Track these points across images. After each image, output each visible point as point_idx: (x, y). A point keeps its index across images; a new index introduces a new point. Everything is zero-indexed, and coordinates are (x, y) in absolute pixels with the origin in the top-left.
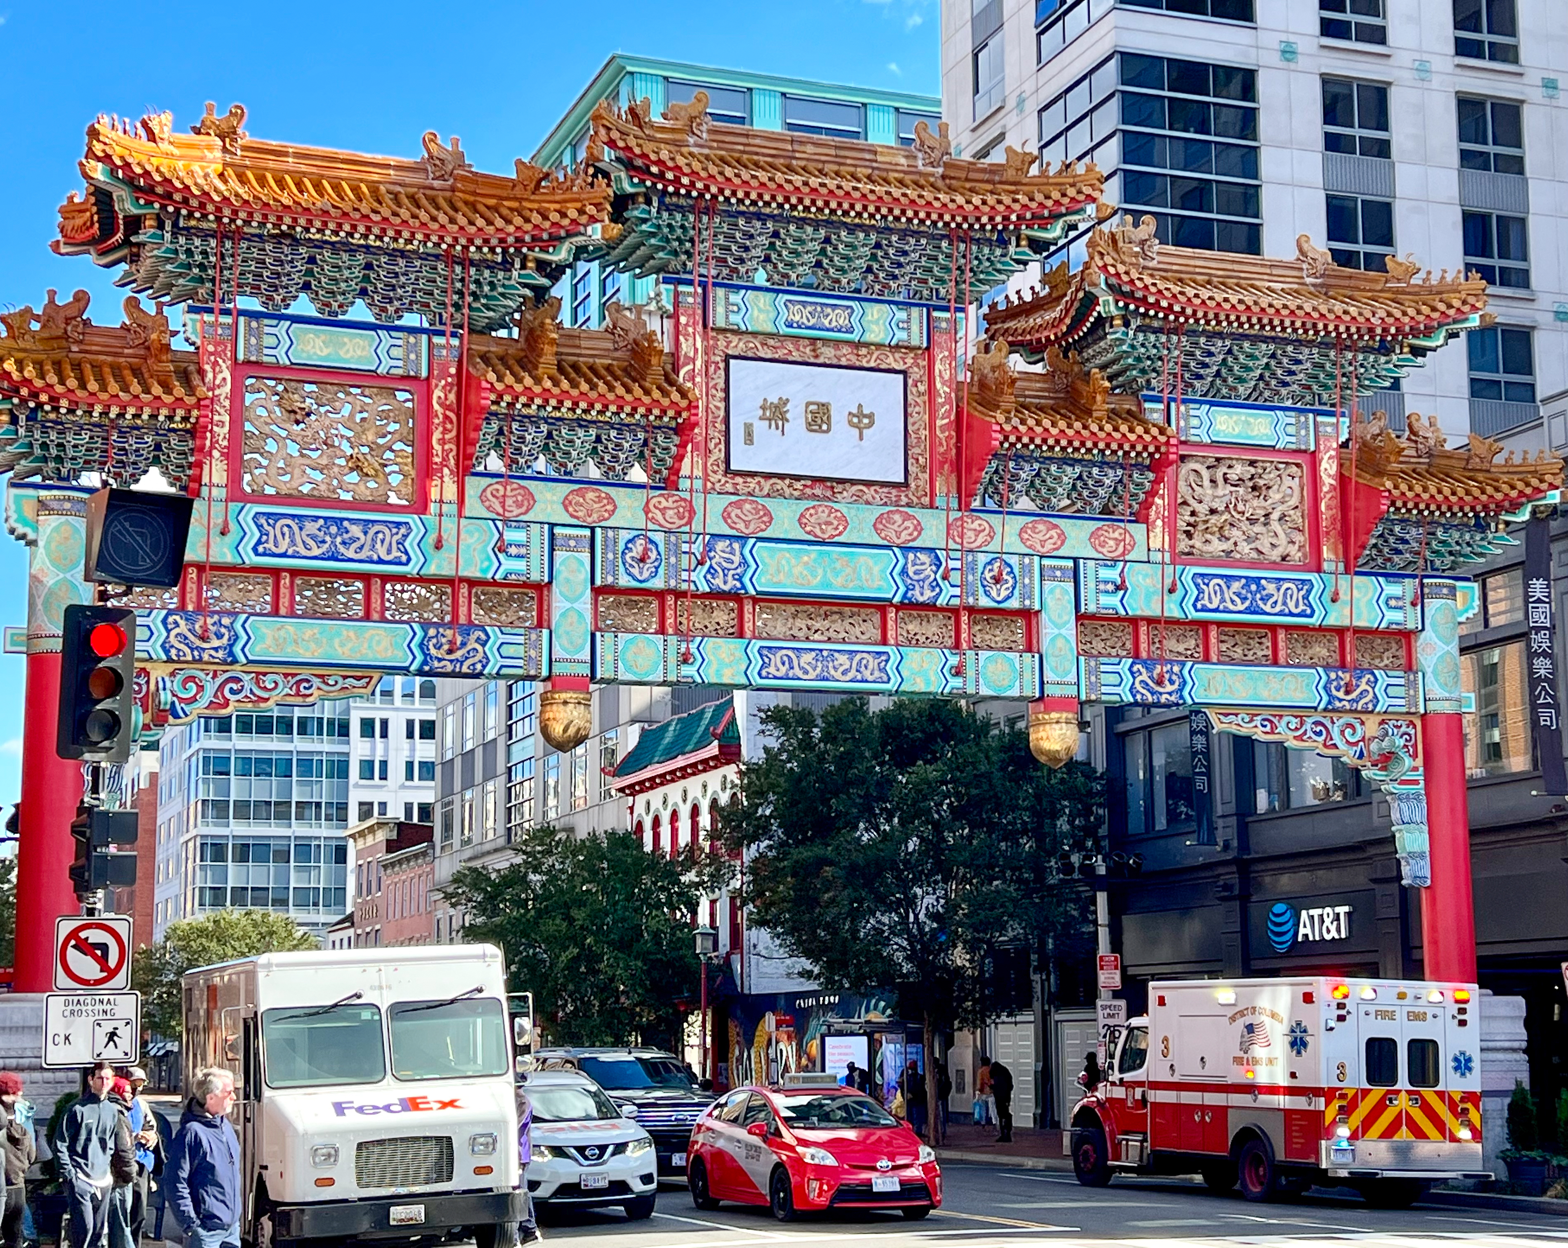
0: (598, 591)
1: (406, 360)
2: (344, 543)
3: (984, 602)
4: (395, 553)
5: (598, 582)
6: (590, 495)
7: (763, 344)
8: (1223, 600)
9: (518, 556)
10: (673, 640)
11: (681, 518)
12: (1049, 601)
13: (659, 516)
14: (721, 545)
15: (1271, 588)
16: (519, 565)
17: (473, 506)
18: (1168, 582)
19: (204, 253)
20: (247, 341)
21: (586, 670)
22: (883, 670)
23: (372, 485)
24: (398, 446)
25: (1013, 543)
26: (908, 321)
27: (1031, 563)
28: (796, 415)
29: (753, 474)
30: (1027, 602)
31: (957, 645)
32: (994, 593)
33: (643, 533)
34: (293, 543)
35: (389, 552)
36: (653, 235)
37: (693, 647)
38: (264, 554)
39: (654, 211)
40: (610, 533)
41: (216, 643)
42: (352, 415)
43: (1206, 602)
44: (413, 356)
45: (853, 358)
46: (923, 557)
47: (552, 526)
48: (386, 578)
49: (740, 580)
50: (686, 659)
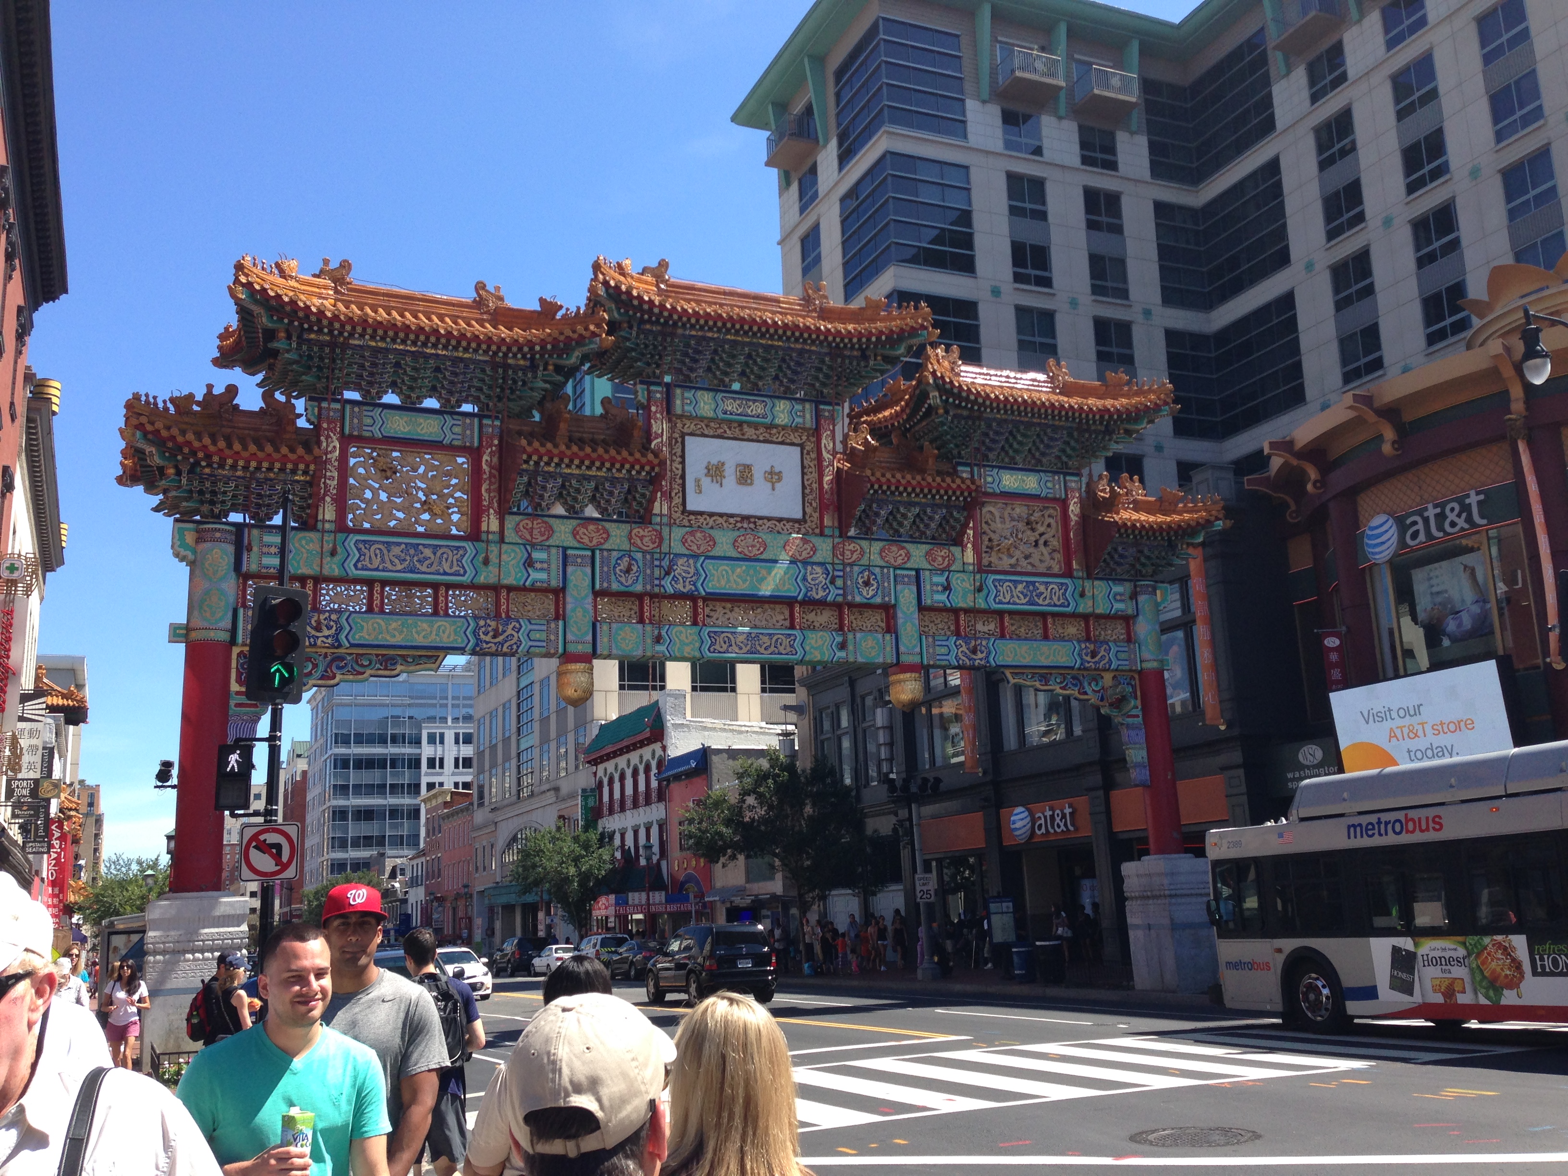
0: (596, 594)
1: (463, 434)
2: (419, 561)
3: (858, 599)
4: (455, 568)
5: (597, 587)
6: (591, 528)
7: (707, 426)
8: (1012, 596)
9: (542, 569)
10: (648, 628)
11: (654, 543)
12: (901, 600)
13: (639, 542)
14: (681, 561)
15: (1042, 588)
16: (543, 576)
17: (510, 535)
18: (978, 584)
19: (321, 359)
20: (351, 420)
21: (589, 649)
22: (792, 646)
23: (439, 521)
24: (458, 494)
25: (876, 559)
26: (803, 411)
27: (889, 572)
28: (730, 471)
29: (701, 513)
30: (887, 599)
31: (841, 628)
32: (865, 594)
33: (628, 554)
34: (383, 561)
35: (451, 568)
36: (633, 350)
37: (663, 633)
38: (362, 569)
39: (634, 333)
40: (605, 553)
41: (326, 632)
42: (426, 472)
43: (1001, 597)
44: (468, 432)
45: (767, 435)
46: (818, 569)
47: (565, 549)
48: (449, 586)
49: (694, 585)
50: (658, 640)
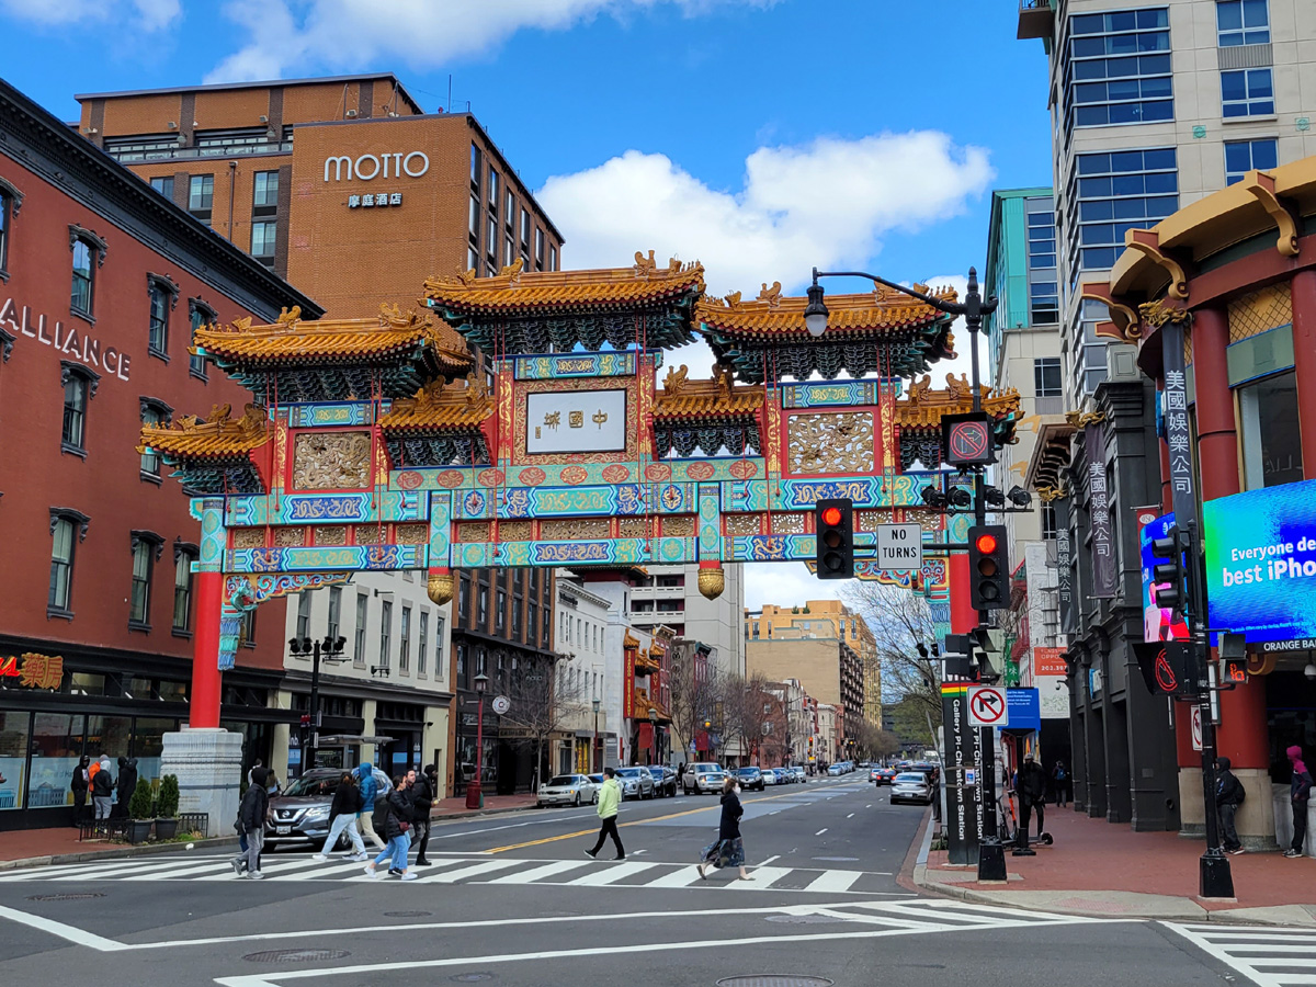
0: (452, 522)
1: (365, 416)
2: (331, 510)
3: (664, 510)
4: (354, 513)
5: (453, 518)
6: (451, 474)
7: (548, 385)
8: (811, 497)
9: (413, 508)
10: (490, 545)
11: (497, 481)
12: (703, 508)
14: (516, 493)
15: (842, 487)
16: (413, 513)
17: (394, 486)
20: (293, 417)
21: (446, 563)
22: (604, 552)
23: (351, 479)
25: (683, 477)
26: (625, 361)
27: (693, 486)
30: (689, 509)
31: (653, 535)
32: (669, 506)
33: (476, 491)
37: (501, 548)
38: (295, 518)
41: (274, 562)
43: (799, 499)
44: (368, 415)
45: (597, 385)
46: (629, 489)
47: (431, 492)
48: (355, 525)
50: (497, 555)
